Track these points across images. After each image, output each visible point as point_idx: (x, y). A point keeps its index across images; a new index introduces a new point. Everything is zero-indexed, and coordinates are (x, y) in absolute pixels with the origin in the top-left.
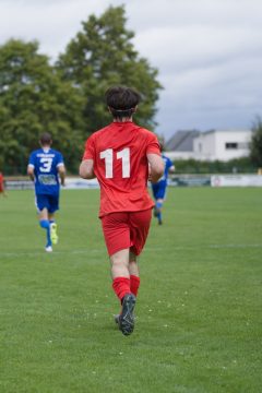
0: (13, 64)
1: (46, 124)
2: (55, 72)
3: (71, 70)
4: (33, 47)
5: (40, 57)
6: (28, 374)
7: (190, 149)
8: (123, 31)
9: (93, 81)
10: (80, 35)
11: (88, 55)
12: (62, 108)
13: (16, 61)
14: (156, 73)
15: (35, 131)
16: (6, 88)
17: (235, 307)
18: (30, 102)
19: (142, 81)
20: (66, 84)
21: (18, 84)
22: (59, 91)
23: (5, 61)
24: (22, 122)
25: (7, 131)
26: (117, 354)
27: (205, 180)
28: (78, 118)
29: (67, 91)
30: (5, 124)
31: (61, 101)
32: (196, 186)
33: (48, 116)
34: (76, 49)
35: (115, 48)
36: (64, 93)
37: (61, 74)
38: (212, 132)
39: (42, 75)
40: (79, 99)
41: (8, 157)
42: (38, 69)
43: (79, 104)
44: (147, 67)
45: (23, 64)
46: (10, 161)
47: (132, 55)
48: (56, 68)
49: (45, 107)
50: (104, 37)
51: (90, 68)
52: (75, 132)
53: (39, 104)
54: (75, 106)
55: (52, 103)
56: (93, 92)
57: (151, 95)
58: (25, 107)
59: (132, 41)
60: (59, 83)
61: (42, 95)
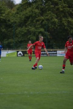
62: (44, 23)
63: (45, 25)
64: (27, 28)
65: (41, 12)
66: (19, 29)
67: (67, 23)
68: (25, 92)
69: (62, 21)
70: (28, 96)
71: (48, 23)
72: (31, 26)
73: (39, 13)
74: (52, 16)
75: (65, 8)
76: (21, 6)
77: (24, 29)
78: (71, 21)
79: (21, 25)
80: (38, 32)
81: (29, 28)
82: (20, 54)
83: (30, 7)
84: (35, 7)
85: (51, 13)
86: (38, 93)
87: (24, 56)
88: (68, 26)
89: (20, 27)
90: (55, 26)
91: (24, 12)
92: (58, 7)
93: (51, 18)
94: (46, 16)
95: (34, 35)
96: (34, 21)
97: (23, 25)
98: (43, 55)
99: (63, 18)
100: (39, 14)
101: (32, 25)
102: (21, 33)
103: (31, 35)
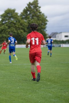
0: (9, 15)
1: (17, 31)
2: (20, 17)
3: (24, 17)
4: (14, 11)
5: (16, 13)
6: (12, 96)
7: (55, 37)
8: (38, 6)
9: (30, 19)
10: (26, 7)
11: (28, 13)
12: (21, 27)
13: (9, 14)
14: (46, 17)
15: (15, 32)
16: (7, 21)
17: (67, 78)
18: (13, 25)
19: (43, 20)
20: (23, 20)
21: (10, 20)
22: (21, 22)
23: (7, 14)
24: (11, 30)
25: (7, 33)
26: (36, 91)
27: (59, 45)
28: (26, 29)
29: (23, 22)
30: (7, 31)
31: (21, 25)
32: (57, 47)
33: (18, 29)
34: (25, 11)
35: (35, 11)
36: (22, 23)
37: (21, 18)
38: (61, 33)
39: (16, 18)
40: (26, 24)
42: (15, 16)
43: (26, 25)
44: (44, 16)
45: (11, 15)
47: (40, 13)
48: (20, 16)
49: (17, 26)
50: (33, 8)
51: (29, 16)
52: (25, 33)
53: (15, 25)
54: (25, 26)
55: (19, 25)
56: (30, 22)
57: (45, 23)
58: (12, 26)
59: (40, 9)
60: (21, 20)
61: (16, 23)
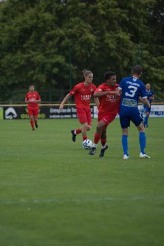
41: (51, 76)
46: (54, 82)
62: (63, 43)
63: (66, 48)
64: (26, 56)
65: (57, 18)
66: (8, 57)
67: (115, 43)
68: (22, 200)
69: (104, 39)
70: (29, 209)
71: (74, 43)
72: (34, 50)
73: (54, 20)
74: (82, 28)
75: (110, 9)
76: (11, 4)
77: (20, 57)
78: (123, 39)
79: (12, 48)
80: (51, 63)
81: (30, 55)
82: (11, 114)
83: (33, 6)
84: (43, 6)
85: (79, 22)
86: (50, 200)
87: (19, 117)
88: (118, 50)
89: (11, 53)
90: (89, 50)
91: (20, 19)
92: (95, 6)
93: (80, 31)
94: (68, 28)
95: (43, 72)
96: (43, 39)
97: (17, 49)
98: (62, 116)
99: (106, 32)
100: (54, 23)
101: (37, 48)
102: (12, 65)
103: (35, 70)
